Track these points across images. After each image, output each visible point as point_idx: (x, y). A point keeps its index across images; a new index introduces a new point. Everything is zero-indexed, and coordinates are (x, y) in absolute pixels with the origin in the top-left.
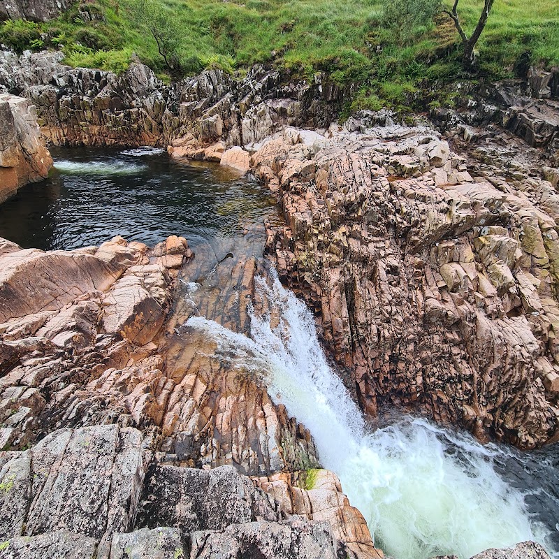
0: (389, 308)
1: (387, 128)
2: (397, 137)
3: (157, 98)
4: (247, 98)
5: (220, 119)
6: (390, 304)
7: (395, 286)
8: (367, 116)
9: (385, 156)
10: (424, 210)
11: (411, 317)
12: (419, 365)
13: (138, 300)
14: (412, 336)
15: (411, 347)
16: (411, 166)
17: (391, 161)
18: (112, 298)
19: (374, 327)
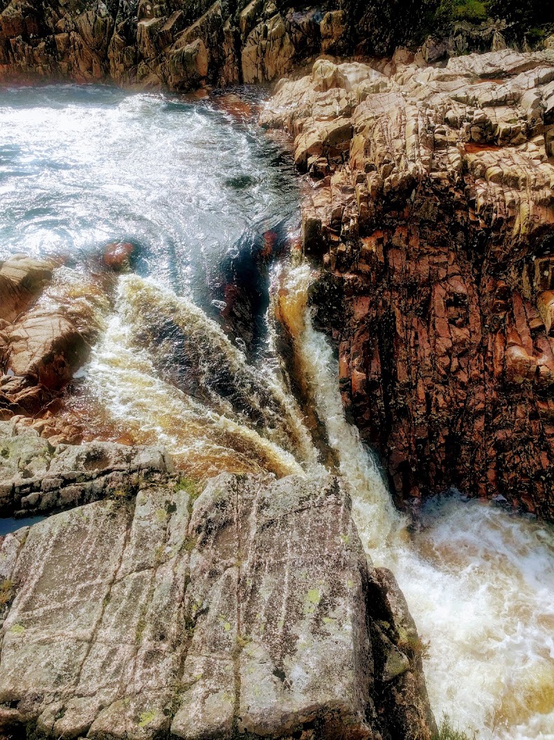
0: (446, 361)
1: (488, 55)
2: (501, 72)
3: (100, 14)
4: (250, 8)
5: (203, 47)
6: (448, 353)
7: (461, 326)
8: (459, 32)
9: (468, 109)
10: (513, 202)
11: (482, 376)
12: (491, 452)
13: (58, 334)
14: (481, 406)
15: (479, 424)
16: (508, 126)
17: (476, 118)
18: (23, 330)
19: (421, 390)
